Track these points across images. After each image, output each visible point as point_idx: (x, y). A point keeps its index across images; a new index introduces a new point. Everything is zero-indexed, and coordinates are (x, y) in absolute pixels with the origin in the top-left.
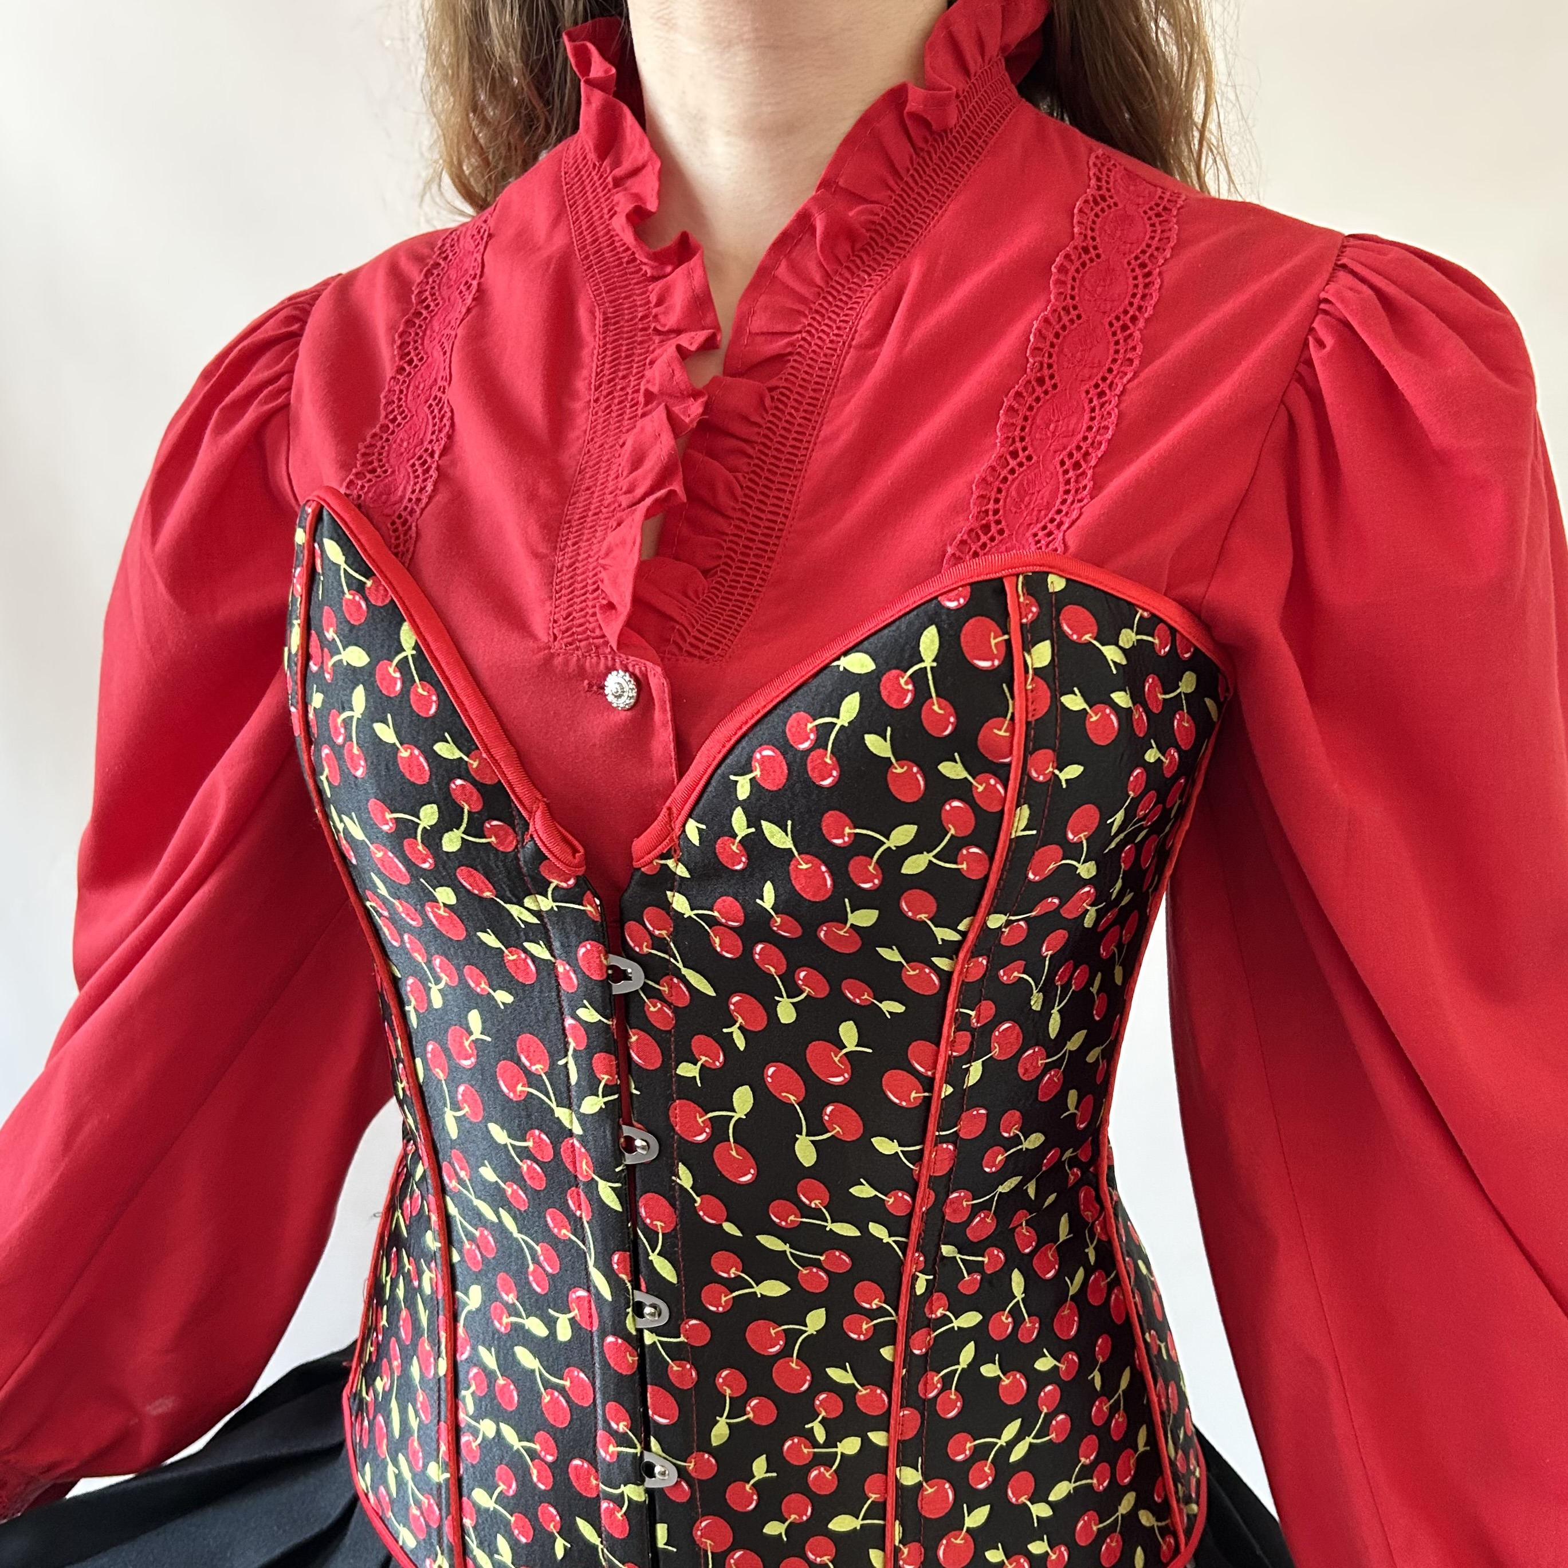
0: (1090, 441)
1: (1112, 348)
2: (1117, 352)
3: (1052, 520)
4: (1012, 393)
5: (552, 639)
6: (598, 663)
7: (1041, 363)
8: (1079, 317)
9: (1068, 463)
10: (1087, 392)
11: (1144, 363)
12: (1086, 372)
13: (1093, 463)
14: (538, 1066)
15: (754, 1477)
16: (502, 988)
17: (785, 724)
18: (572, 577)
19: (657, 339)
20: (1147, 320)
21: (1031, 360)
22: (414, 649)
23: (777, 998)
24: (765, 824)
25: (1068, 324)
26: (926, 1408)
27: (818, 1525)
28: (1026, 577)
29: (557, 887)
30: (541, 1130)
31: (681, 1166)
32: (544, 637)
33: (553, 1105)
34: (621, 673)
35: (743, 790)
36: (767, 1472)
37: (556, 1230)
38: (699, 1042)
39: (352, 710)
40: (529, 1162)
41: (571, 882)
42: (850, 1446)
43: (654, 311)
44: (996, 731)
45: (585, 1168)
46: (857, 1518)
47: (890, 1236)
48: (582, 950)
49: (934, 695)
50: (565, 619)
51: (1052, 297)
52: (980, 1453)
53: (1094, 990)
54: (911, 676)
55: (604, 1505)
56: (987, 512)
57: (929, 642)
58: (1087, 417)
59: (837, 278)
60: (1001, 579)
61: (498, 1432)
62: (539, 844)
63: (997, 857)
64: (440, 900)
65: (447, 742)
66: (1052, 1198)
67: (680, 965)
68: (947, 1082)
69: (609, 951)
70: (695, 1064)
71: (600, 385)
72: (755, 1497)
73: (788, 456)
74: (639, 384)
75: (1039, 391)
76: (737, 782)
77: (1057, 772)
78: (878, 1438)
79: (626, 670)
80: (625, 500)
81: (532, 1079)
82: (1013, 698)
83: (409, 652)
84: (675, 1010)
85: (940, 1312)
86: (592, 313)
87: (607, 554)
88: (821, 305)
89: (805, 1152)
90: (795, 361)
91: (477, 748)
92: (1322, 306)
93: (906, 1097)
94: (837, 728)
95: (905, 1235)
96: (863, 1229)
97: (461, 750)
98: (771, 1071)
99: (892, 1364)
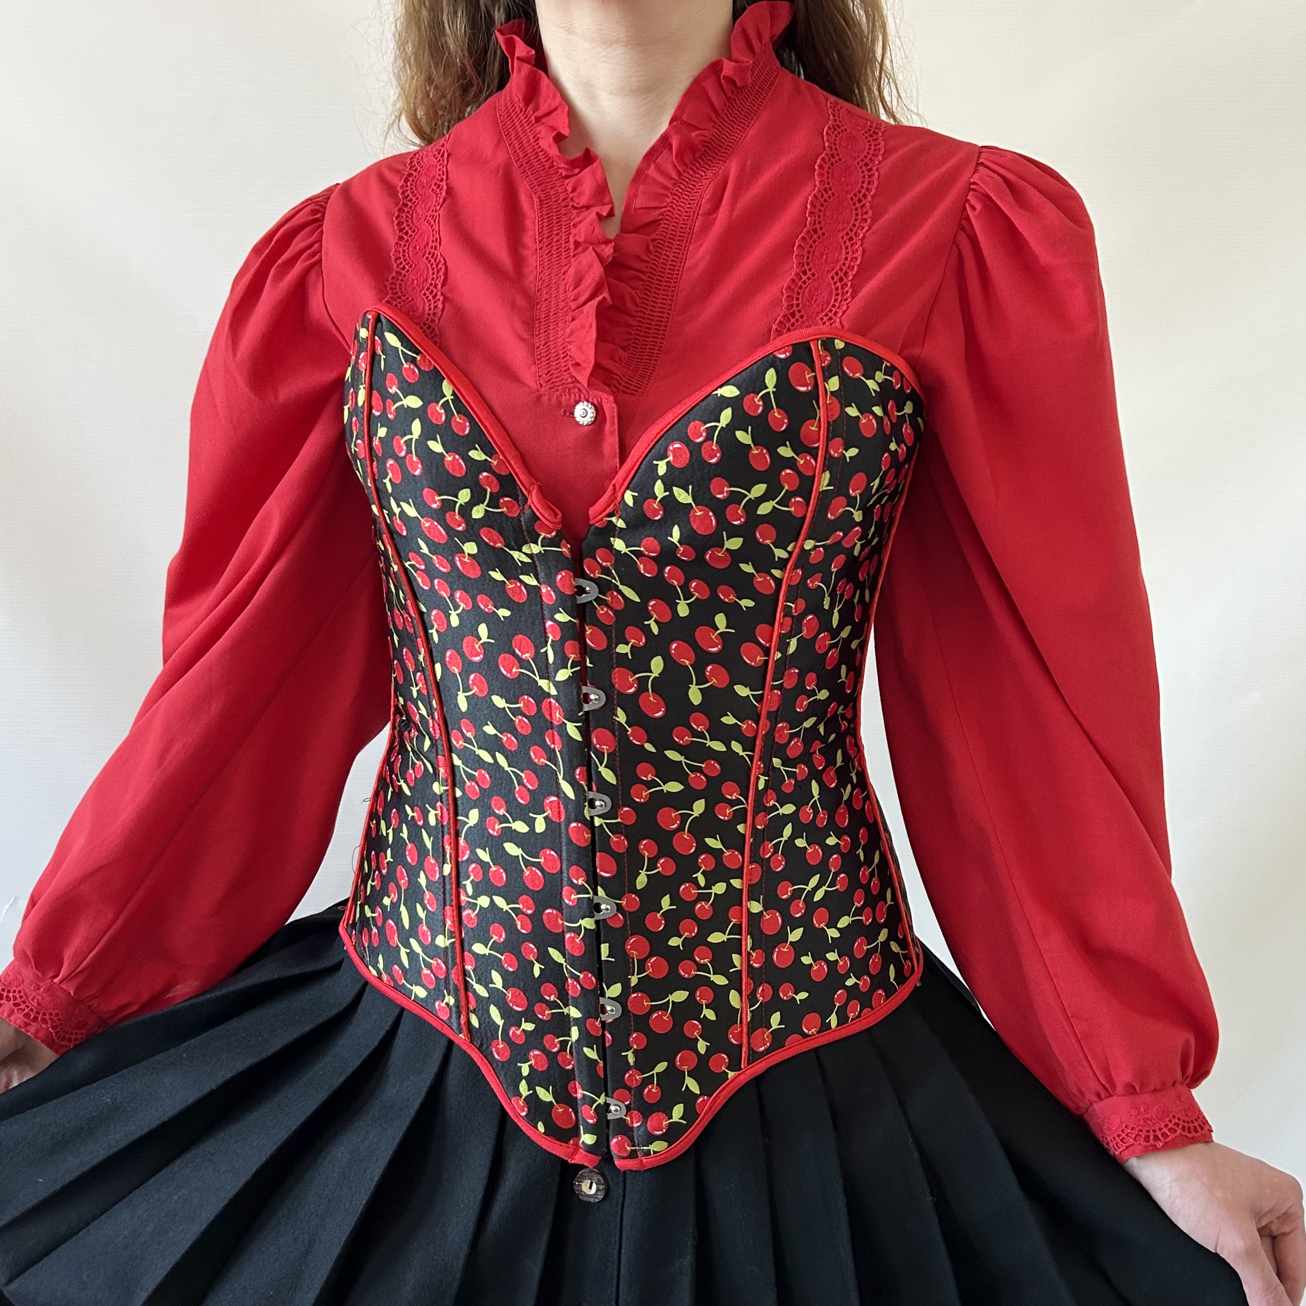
0: (847, 265)
1: (854, 212)
2: (857, 215)
3: (831, 311)
4: (799, 238)
5: (539, 387)
6: (570, 398)
7: (815, 221)
8: (833, 194)
9: (836, 278)
10: (843, 238)
11: (874, 220)
12: (841, 226)
13: (850, 278)
14: (527, 655)
15: (662, 909)
16: (503, 607)
17: (687, 428)
18: (547, 351)
19: (575, 212)
20: (872, 196)
21: (809, 219)
22: (452, 395)
23: (677, 601)
24: (675, 489)
25: (827, 199)
26: (765, 864)
27: (701, 939)
28: (822, 341)
29: (544, 538)
30: (529, 695)
31: (619, 710)
32: (533, 385)
33: (537, 679)
34: (586, 403)
35: (662, 469)
36: (670, 905)
37: (536, 760)
38: (630, 630)
39: (412, 434)
40: (520, 717)
41: (554, 534)
42: (720, 888)
43: (571, 196)
44: (811, 428)
45: (558, 716)
46: (725, 934)
47: (743, 751)
48: (560, 577)
49: (775, 407)
50: (546, 374)
51: (817, 183)
52: (797, 894)
53: (856, 601)
54: (761, 397)
55: (568, 936)
56: (792, 305)
57: (771, 377)
58: (844, 251)
59: (686, 175)
60: (808, 342)
61: (492, 901)
62: (535, 510)
63: (811, 503)
64: (466, 551)
65: (477, 449)
66: (833, 736)
67: (618, 584)
68: (778, 650)
69: (576, 576)
70: (627, 645)
71: (542, 240)
72: (663, 922)
73: (666, 279)
74: (568, 238)
75: (815, 237)
76: (657, 465)
77: (844, 452)
78: (736, 883)
79: (588, 402)
80: (573, 305)
81: (523, 663)
82: (819, 408)
83: (449, 396)
84: (616, 612)
85: (772, 803)
86: (531, 198)
87: (570, 336)
88: (677, 190)
89: (695, 695)
90: (665, 224)
91: (497, 453)
92: (972, 187)
93: (754, 660)
94: (719, 428)
95: (753, 751)
96: (728, 746)
97: (486, 454)
98: (674, 646)
99: (744, 836)
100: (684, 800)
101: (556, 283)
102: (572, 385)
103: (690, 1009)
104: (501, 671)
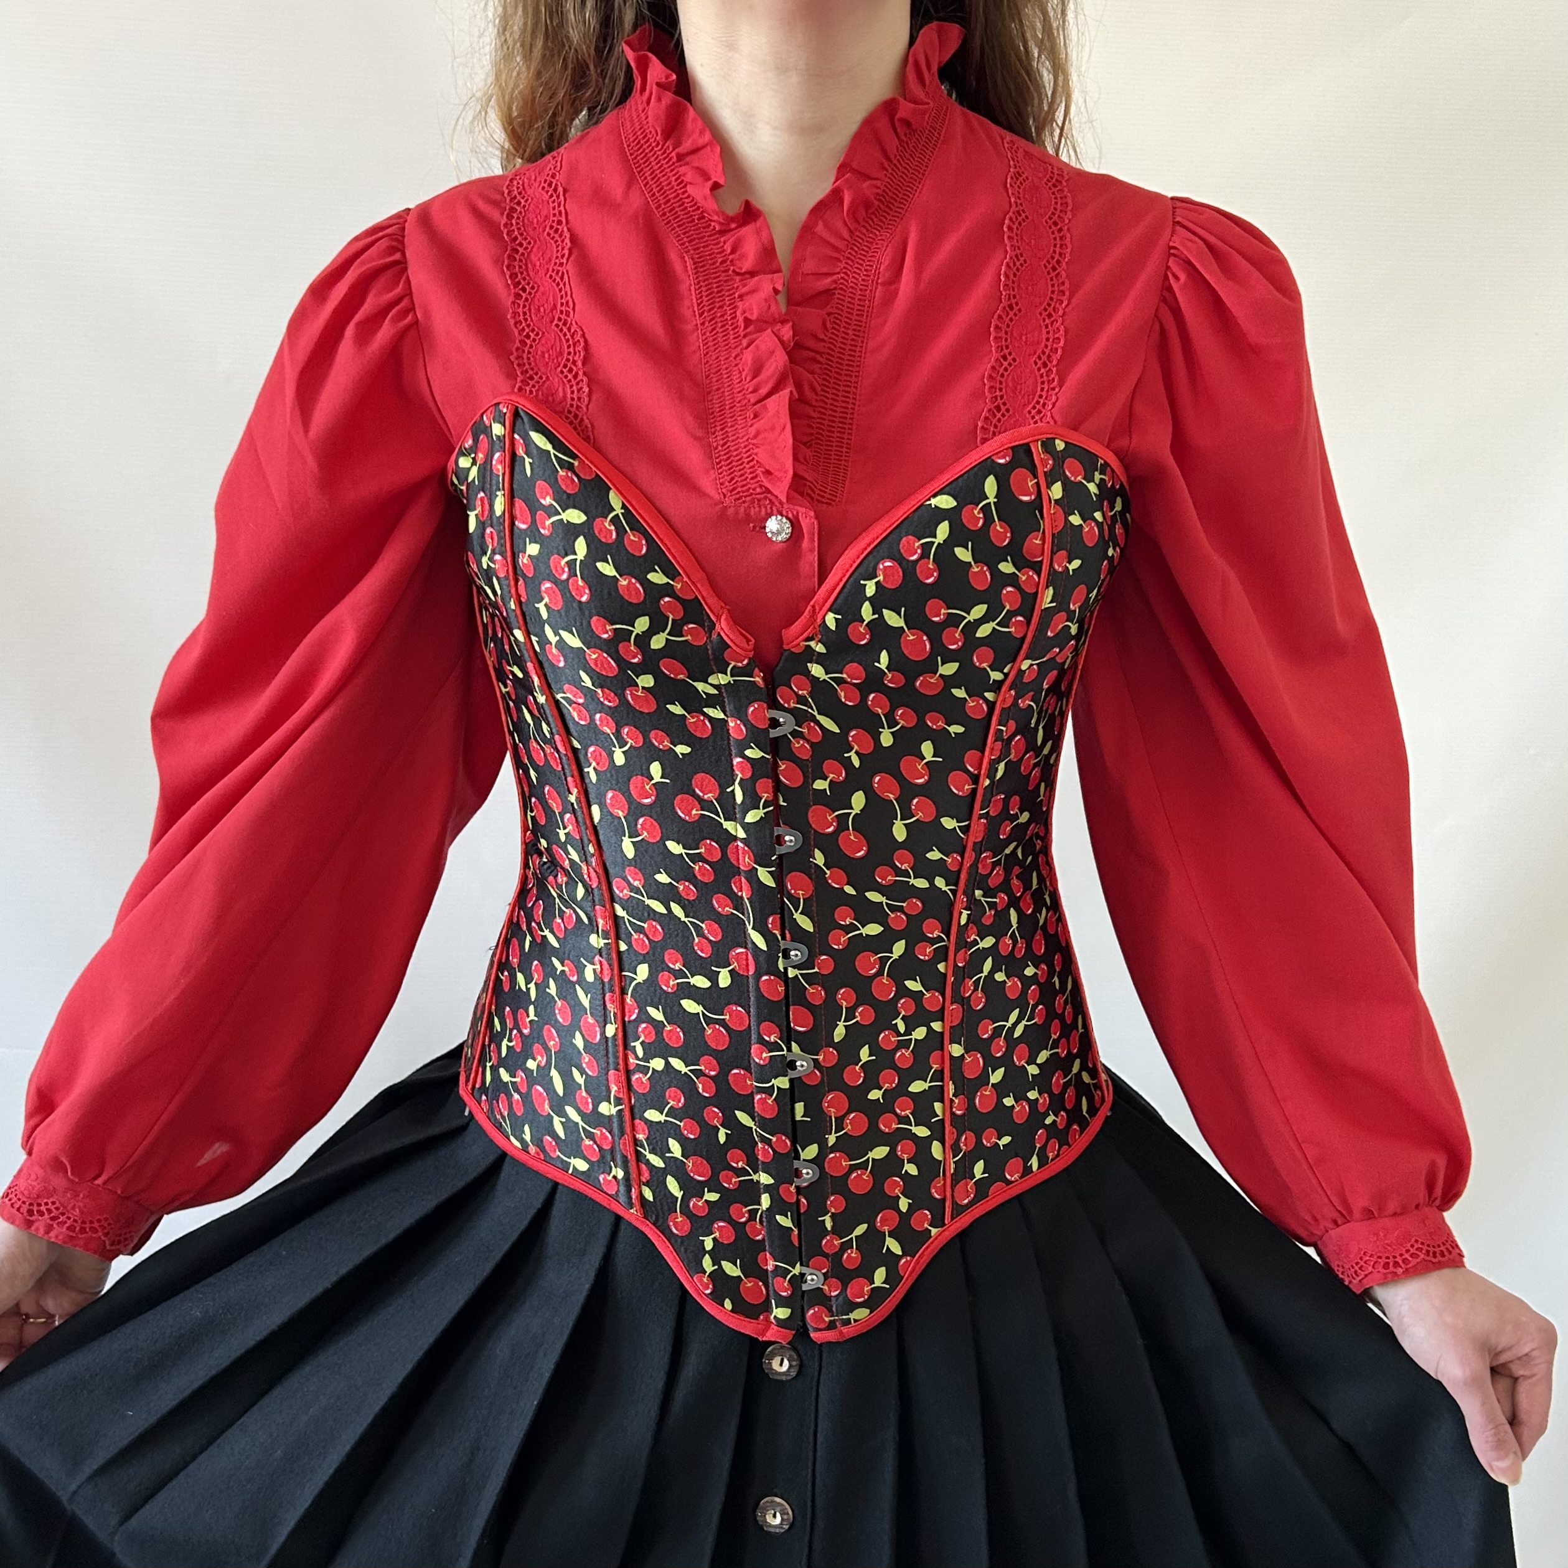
0: (1049, 348)
1: (1050, 283)
2: (1053, 286)
3: (1038, 402)
4: (996, 316)
6: (760, 511)
7: (1009, 295)
8: (1025, 261)
9: (1040, 363)
10: (1041, 314)
11: (1073, 294)
12: (1037, 300)
13: (1055, 362)
14: (710, 795)
15: (861, 1061)
16: (682, 744)
17: (899, 544)
18: (728, 453)
19: (738, 278)
21: (1004, 293)
22: (622, 508)
23: (881, 730)
24: (885, 611)
25: (1020, 267)
26: (965, 1004)
27: (901, 1090)
28: (1042, 442)
29: (734, 667)
30: (712, 840)
31: (816, 851)
32: (715, 495)
33: (722, 821)
34: (778, 517)
35: (870, 589)
36: (870, 1056)
37: (720, 909)
39: (575, 554)
40: (701, 864)
41: (745, 662)
42: (920, 1033)
43: (731, 258)
44: (1034, 541)
45: (746, 861)
46: (926, 1081)
47: (947, 885)
48: (752, 709)
49: (996, 519)
50: (729, 482)
51: (1008, 249)
52: (997, 1032)
54: (981, 509)
55: (758, 1097)
56: (996, 397)
57: (991, 486)
58: (1044, 331)
59: (858, 234)
60: (1028, 444)
61: (667, 1063)
62: (725, 638)
63: (1033, 621)
64: (640, 685)
65: (657, 571)
66: (1029, 859)
67: (816, 713)
68: (988, 777)
69: (769, 708)
70: (826, 780)
71: (703, 313)
72: (862, 1075)
73: (848, 362)
74: (735, 312)
75: (1011, 314)
76: (865, 585)
77: (1068, 565)
78: (937, 1026)
79: (782, 515)
80: (754, 397)
81: (704, 804)
82: (1042, 517)
83: (618, 510)
84: (812, 744)
85: (973, 937)
86: (683, 258)
88: (849, 253)
89: (899, 832)
90: (839, 294)
91: (680, 574)
92: (1172, 251)
93: (962, 790)
94: (935, 545)
95: (956, 884)
96: (931, 882)
97: (667, 577)
98: (877, 779)
99: (945, 975)
100: (883, 943)
101: (727, 369)
102: (762, 496)
103: (891, 1164)
104: (677, 813)
